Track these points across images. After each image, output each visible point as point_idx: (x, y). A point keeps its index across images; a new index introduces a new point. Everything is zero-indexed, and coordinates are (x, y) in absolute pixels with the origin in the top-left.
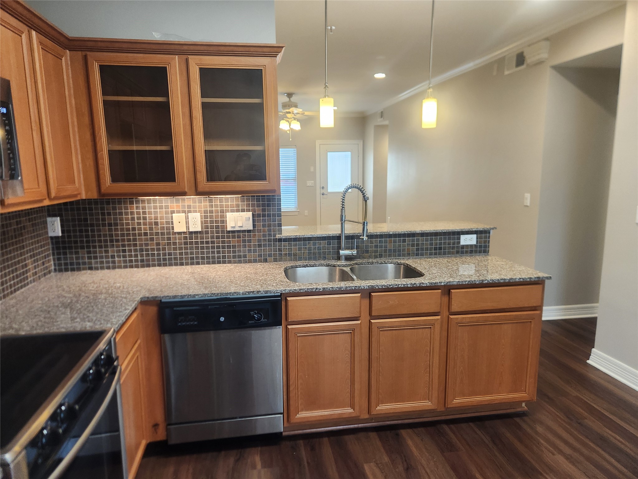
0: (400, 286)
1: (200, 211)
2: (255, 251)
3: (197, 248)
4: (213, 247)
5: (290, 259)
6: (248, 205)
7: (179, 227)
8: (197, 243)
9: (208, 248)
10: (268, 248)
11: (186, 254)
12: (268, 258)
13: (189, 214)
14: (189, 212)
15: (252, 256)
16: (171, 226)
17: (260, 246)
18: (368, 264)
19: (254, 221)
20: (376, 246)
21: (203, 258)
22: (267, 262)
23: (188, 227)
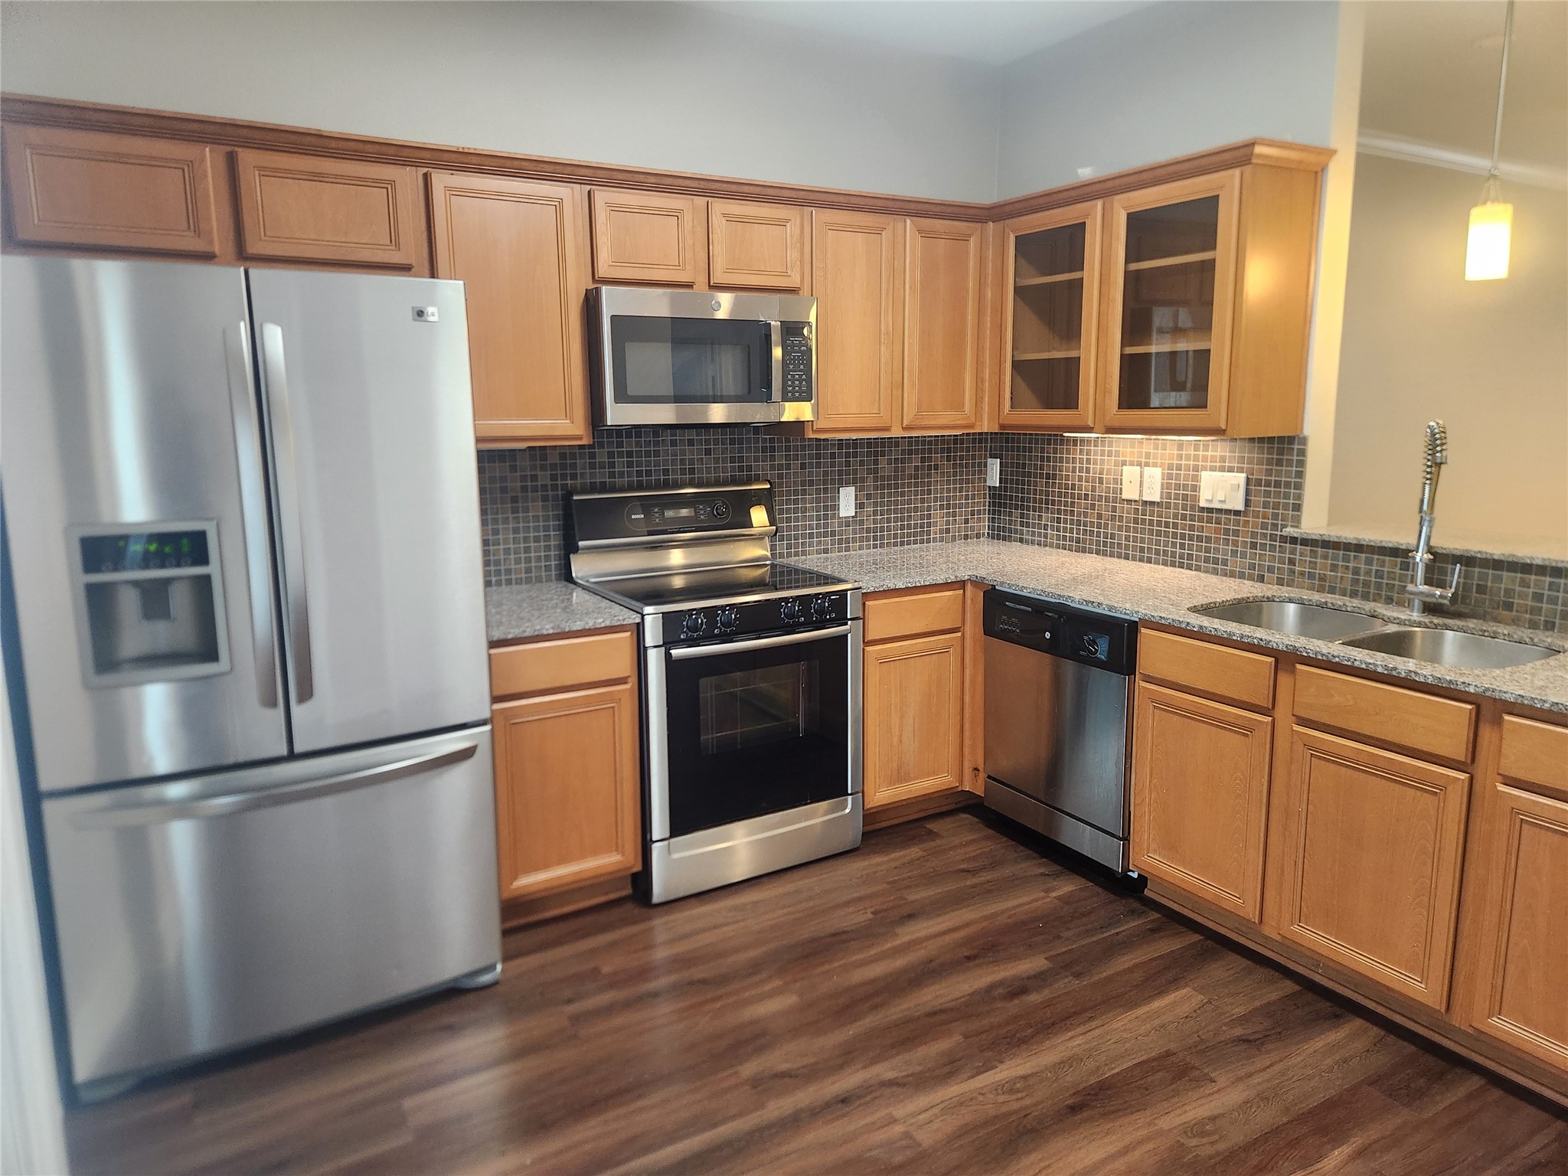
0: (1357, 664)
1: (1162, 465)
2: (1244, 555)
3: (1151, 532)
4: (1175, 536)
5: (1311, 585)
6: (1241, 460)
7: (1129, 492)
8: (1151, 522)
9: (1166, 534)
10: (1268, 553)
11: (1135, 539)
12: (1266, 575)
13: (1145, 468)
14: (1147, 465)
15: (1237, 564)
16: (1119, 486)
17: (1254, 546)
18: (1480, 633)
19: (1248, 492)
20: (1538, 597)
21: (1157, 552)
22: (1263, 582)
23: (1141, 494)
